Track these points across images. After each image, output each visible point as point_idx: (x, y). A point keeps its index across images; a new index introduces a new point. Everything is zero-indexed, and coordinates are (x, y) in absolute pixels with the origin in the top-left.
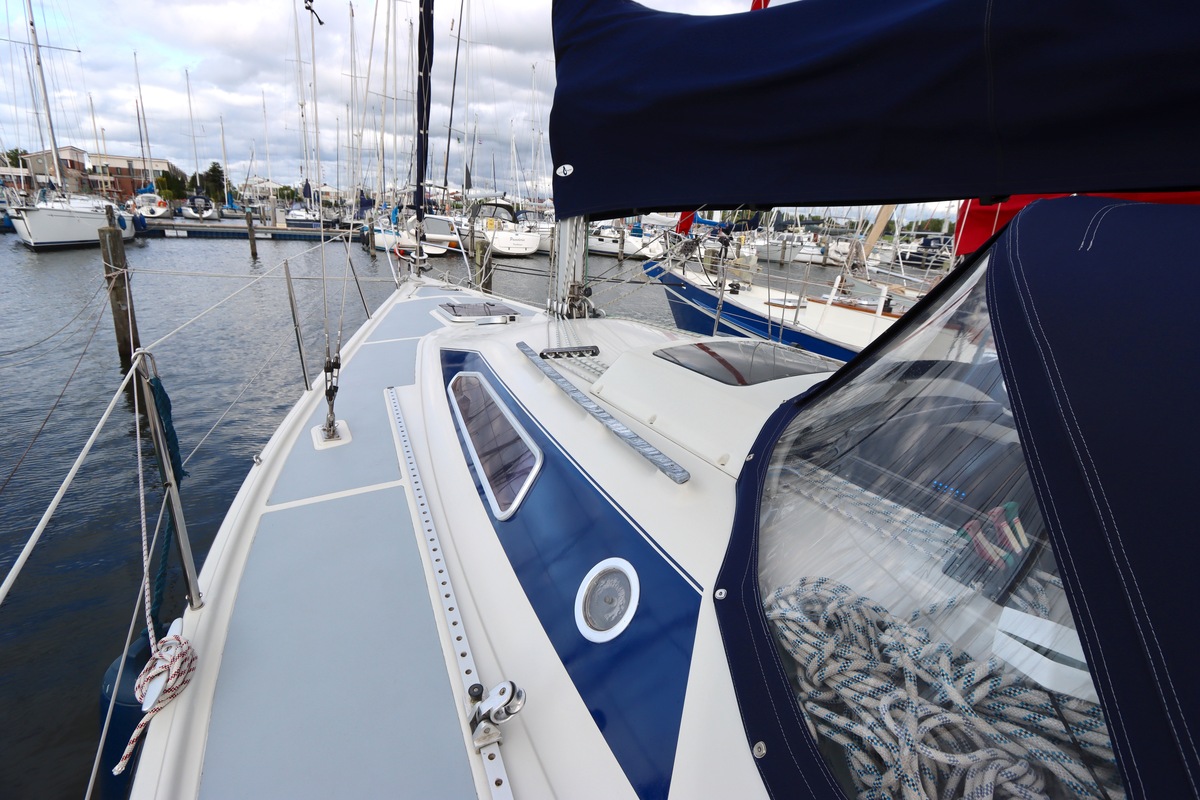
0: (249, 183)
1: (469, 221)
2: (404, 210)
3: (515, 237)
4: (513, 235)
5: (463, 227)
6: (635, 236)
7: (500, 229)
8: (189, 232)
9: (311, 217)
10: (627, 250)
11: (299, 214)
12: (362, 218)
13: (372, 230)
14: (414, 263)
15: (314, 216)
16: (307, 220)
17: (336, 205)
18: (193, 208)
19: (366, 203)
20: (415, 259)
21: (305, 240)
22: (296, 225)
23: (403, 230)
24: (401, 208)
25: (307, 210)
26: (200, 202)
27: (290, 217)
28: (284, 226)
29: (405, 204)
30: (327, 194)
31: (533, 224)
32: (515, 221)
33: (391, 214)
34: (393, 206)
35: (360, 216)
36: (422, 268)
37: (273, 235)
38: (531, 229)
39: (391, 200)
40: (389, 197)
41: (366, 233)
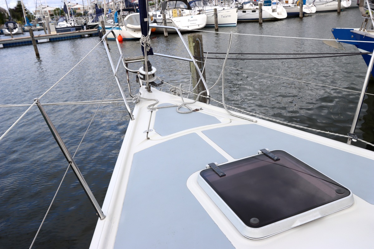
0: (37, 9)
1: (161, 13)
2: (121, 13)
3: (191, 19)
4: (189, 17)
5: (158, 18)
6: (267, 5)
7: (181, 15)
8: (4, 45)
9: (69, 25)
10: (265, 15)
11: (63, 24)
12: (97, 21)
13: (104, 29)
14: (144, 79)
15: (71, 24)
16: (67, 27)
17: (85, 15)
18: (8, 29)
19: (99, 11)
20: (144, 75)
21: (67, 40)
22: (62, 31)
23: (122, 26)
24: (119, 11)
25: (66, 21)
26: (11, 25)
27: (58, 27)
28: (55, 33)
29: (121, 9)
30: (79, 9)
31: (201, 8)
32: (189, 8)
33: (113, 16)
34: (114, 11)
35: (96, 20)
36: (153, 84)
37: (50, 39)
38: (200, 12)
39: (113, 7)
40: (111, 5)
41: (101, 31)
